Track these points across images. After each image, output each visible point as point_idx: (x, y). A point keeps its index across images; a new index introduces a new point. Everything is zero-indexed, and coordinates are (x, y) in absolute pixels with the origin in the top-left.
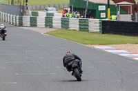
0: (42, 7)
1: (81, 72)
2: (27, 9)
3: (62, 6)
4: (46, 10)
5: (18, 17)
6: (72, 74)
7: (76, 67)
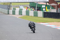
0: (18, 6)
1: (35, 29)
2: (11, 7)
3: (26, 6)
4: (19, 7)
5: (7, 10)
6: (32, 30)
7: (33, 27)
